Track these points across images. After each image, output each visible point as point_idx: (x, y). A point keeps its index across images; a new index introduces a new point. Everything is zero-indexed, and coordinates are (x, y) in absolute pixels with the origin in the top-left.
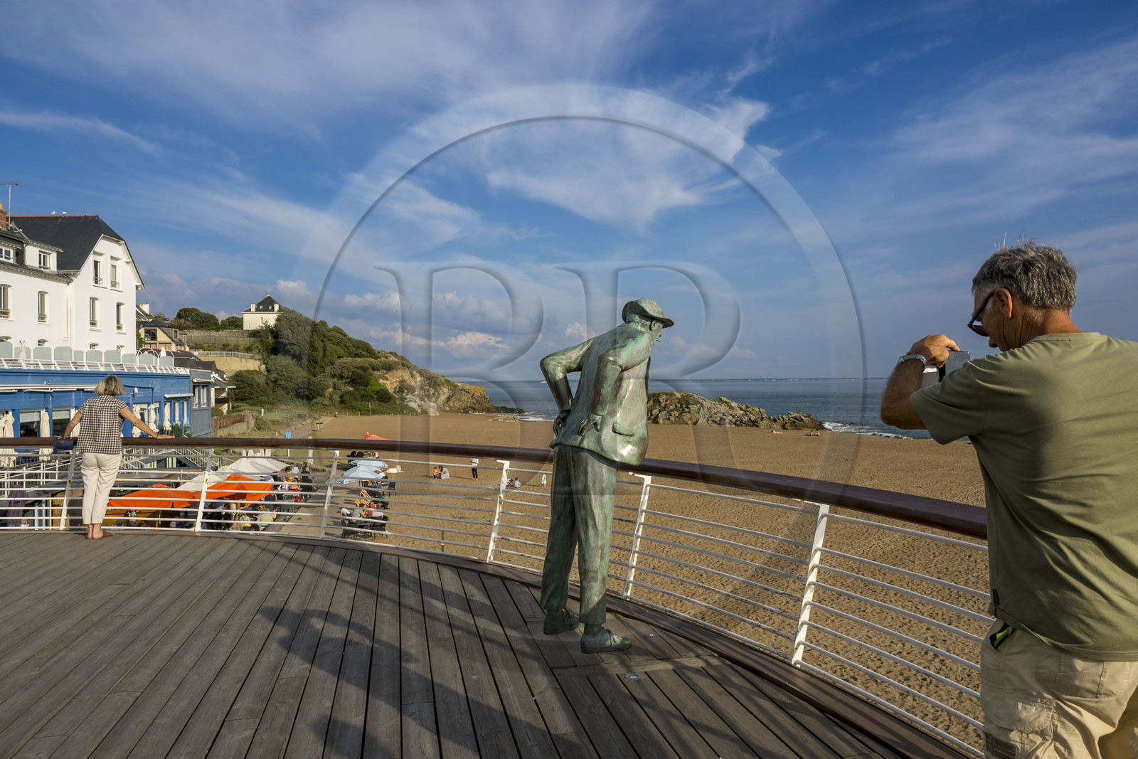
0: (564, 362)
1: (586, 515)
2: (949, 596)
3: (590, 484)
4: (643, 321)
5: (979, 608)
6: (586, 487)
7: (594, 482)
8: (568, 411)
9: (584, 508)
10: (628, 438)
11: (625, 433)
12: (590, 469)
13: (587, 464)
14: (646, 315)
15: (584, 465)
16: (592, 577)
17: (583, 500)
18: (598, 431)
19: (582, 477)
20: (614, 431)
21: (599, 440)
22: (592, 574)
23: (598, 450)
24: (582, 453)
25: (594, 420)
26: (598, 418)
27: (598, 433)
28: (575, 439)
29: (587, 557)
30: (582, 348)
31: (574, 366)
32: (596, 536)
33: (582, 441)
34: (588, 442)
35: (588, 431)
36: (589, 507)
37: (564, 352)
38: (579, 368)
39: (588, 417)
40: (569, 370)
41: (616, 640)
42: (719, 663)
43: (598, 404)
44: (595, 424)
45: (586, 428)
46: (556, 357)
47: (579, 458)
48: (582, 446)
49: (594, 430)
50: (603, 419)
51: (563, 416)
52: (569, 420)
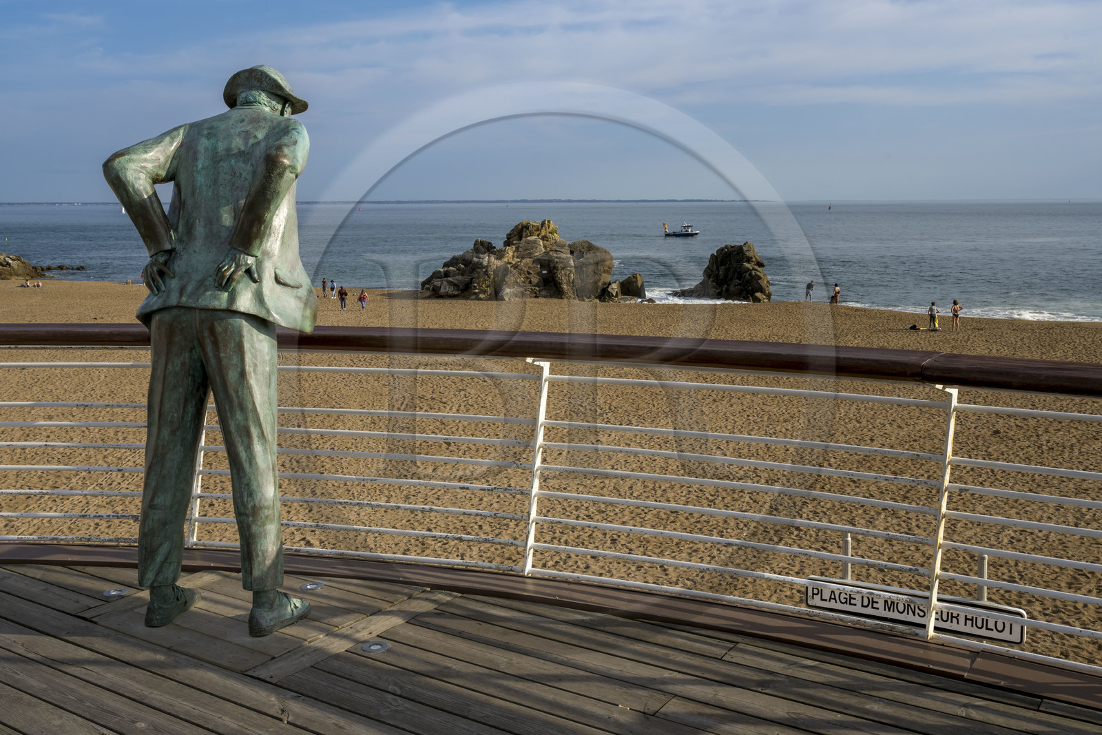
0: (150, 166)
1: (246, 419)
3: (249, 369)
4: (274, 103)
6: (243, 374)
8: (172, 252)
9: (242, 408)
10: (295, 290)
11: (292, 283)
12: (247, 346)
14: (279, 93)
15: (238, 339)
16: (267, 517)
17: (238, 397)
18: (255, 281)
19: (235, 360)
20: (277, 280)
21: (259, 298)
22: (266, 512)
23: (262, 314)
24: (231, 321)
25: (247, 264)
26: (251, 260)
28: (216, 298)
29: (254, 486)
30: (171, 143)
31: (163, 173)
32: (265, 450)
33: (232, 299)
34: (245, 302)
35: (238, 282)
36: (250, 407)
37: (146, 145)
38: (171, 177)
39: (234, 259)
40: (156, 180)
42: (449, 599)
43: (256, 238)
44: (248, 272)
45: (236, 277)
46: (134, 157)
47: (225, 331)
48: (234, 308)
49: (246, 279)
50: (259, 264)
51: (162, 259)
52: (179, 265)
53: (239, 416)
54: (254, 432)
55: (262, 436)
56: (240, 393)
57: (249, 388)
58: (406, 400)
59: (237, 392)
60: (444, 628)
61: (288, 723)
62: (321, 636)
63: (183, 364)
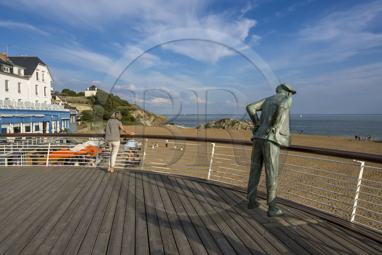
0: (256, 107)
1: (270, 165)
2: (333, 188)
3: (271, 153)
4: (286, 92)
5: (344, 193)
6: (270, 155)
7: (273, 153)
8: (258, 126)
9: (269, 162)
10: (285, 136)
11: (284, 134)
12: (271, 148)
13: (270, 146)
14: (288, 90)
15: (269, 146)
16: (273, 189)
17: (268, 160)
18: (274, 133)
19: (268, 151)
20: (280, 133)
21: (275, 137)
22: (272, 188)
23: (275, 141)
24: (268, 142)
25: (272, 129)
26: (274, 129)
27: (274, 134)
28: (265, 137)
30: (262, 102)
31: (259, 109)
32: (274, 173)
33: (268, 137)
34: (271, 138)
35: (270, 133)
36: (271, 162)
37: (256, 103)
38: (261, 110)
39: (270, 128)
40: (257, 110)
41: (280, 212)
42: (323, 222)
43: (275, 124)
44: (273, 131)
45: (270, 132)
46: (252, 105)
47: (266, 144)
48: (268, 139)
49: (272, 133)
50: (276, 129)
51: (256, 128)
52: (259, 129)
53: (268, 164)
54: (271, 168)
55: (273, 170)
56: (269, 159)
57: (271, 158)
58: (374, 172)
59: (268, 159)
60: (317, 228)
61: (264, 237)
62: (284, 221)
63: (258, 151)
